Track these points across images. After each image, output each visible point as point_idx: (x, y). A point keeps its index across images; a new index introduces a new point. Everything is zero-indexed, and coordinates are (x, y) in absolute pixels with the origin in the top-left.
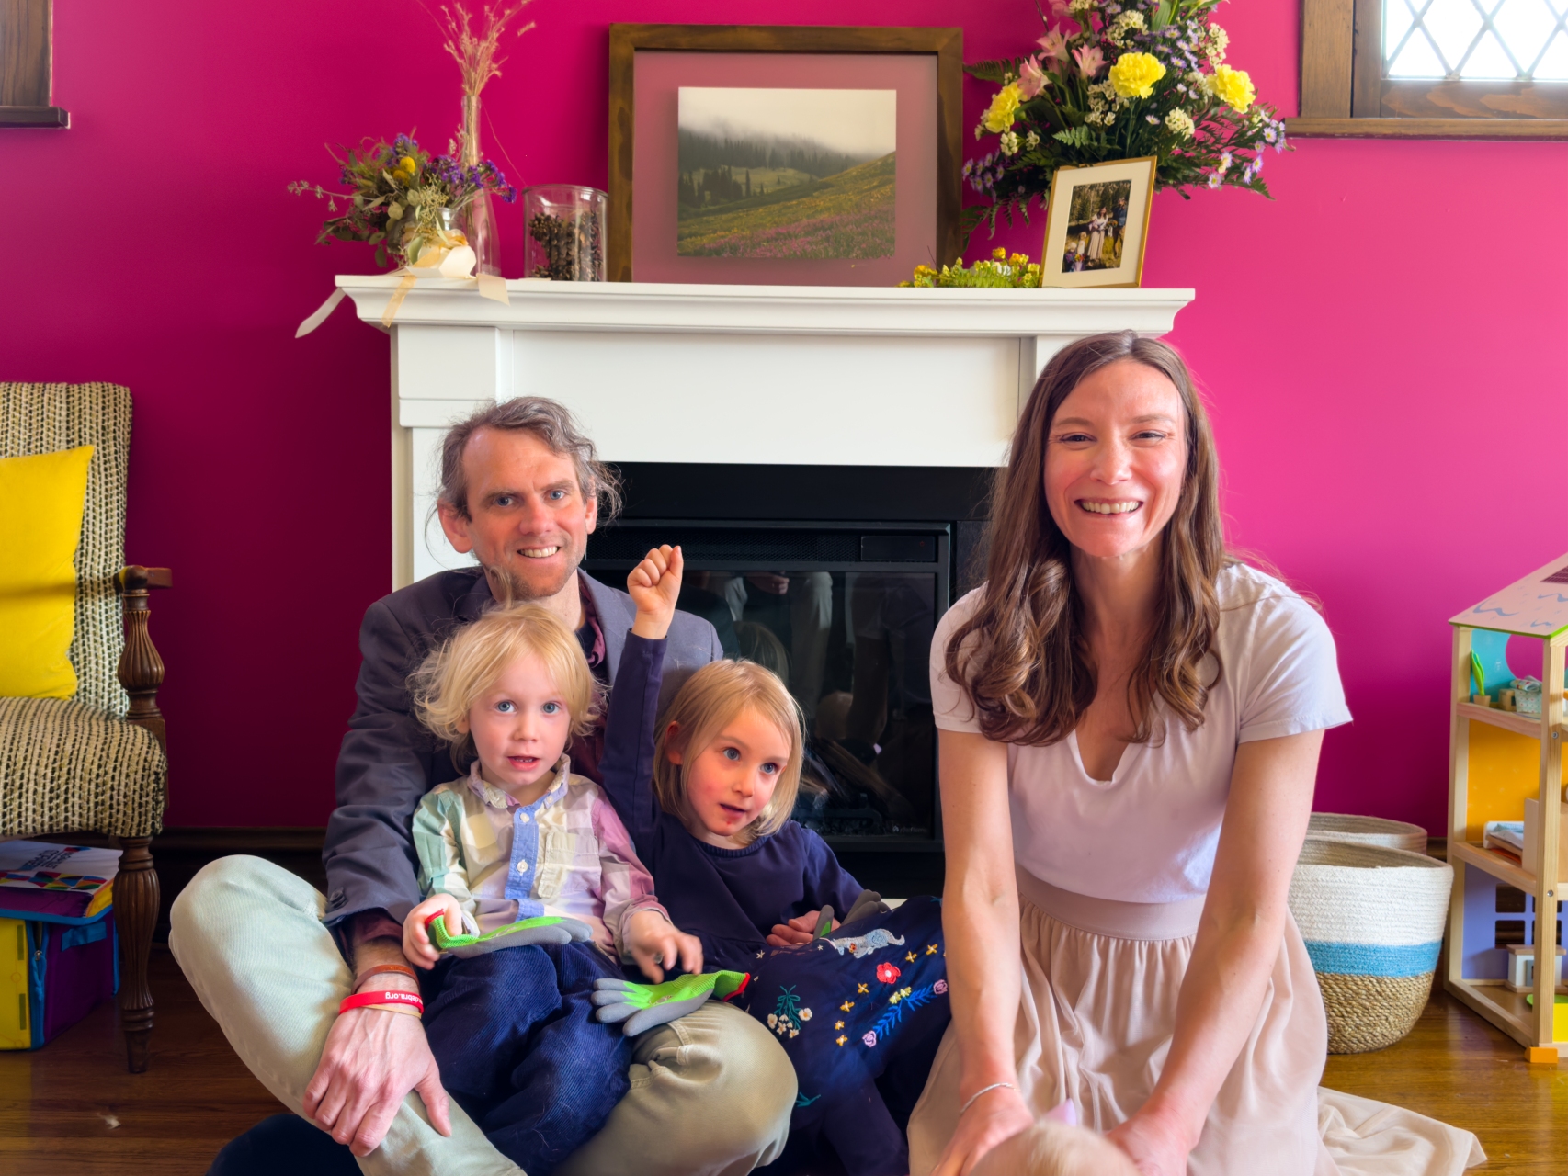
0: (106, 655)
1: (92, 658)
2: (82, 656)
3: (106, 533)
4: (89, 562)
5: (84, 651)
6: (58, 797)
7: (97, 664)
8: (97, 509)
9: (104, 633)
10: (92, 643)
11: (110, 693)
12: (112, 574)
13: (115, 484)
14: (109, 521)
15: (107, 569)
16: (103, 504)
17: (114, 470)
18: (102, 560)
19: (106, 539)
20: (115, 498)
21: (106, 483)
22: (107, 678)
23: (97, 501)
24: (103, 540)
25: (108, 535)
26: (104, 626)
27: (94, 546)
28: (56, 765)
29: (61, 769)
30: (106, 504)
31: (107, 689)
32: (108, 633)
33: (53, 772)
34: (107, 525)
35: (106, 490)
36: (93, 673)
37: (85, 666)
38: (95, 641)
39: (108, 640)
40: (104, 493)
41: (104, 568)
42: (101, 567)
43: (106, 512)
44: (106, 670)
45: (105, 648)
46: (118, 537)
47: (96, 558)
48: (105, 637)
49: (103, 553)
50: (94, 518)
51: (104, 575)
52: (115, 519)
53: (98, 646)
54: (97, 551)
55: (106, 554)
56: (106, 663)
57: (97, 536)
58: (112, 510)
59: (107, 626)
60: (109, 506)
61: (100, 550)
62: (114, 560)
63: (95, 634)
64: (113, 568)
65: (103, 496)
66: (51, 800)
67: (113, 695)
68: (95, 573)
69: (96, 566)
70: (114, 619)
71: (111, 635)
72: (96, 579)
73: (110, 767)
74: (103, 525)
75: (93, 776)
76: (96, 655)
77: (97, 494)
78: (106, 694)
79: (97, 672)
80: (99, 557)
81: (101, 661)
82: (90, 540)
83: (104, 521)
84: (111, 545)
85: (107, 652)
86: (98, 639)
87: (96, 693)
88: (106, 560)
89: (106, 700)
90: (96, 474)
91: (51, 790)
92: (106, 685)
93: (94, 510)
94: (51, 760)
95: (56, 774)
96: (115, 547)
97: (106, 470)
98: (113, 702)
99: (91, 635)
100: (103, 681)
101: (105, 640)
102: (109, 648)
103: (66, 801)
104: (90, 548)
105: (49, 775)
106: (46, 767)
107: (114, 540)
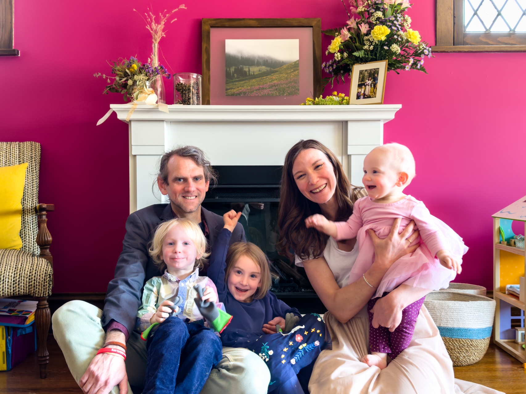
0: (32, 234)
1: (27, 235)
2: (24, 235)
3: (32, 192)
4: (26, 202)
5: (25, 233)
6: (16, 283)
7: (29, 237)
8: (29, 184)
9: (31, 227)
10: (27, 230)
11: (33, 247)
12: (34, 207)
13: (35, 176)
14: (33, 189)
15: (32, 205)
16: (31, 182)
17: (35, 171)
18: (31, 202)
19: (32, 195)
20: (35, 181)
21: (32, 176)
22: (32, 242)
23: (29, 182)
24: (31, 195)
25: (33, 193)
26: (31, 224)
27: (28, 197)
28: (15, 272)
29: (17, 274)
30: (32, 183)
31: (32, 246)
32: (33, 227)
33: (14, 275)
34: (32, 190)
35: (32, 178)
36: (28, 240)
37: (25, 238)
38: (28, 230)
39: (33, 229)
40: (31, 179)
41: (31, 205)
42: (30, 204)
43: (32, 185)
44: (32, 239)
45: (32, 232)
46: (36, 194)
47: (29, 201)
48: (32, 228)
49: (31, 200)
50: (28, 187)
51: (31, 207)
52: (35, 188)
53: (29, 231)
54: (29, 199)
55: (32, 200)
56: (32, 237)
57: (29, 194)
58: (34, 185)
59: (32, 224)
60: (33, 183)
61: (30, 198)
62: (35, 202)
63: (28, 227)
64: (34, 204)
65: (31, 180)
66: (14, 284)
67: (34, 248)
68: (28, 206)
69: (28, 204)
70: (35, 222)
71: (34, 227)
72: (28, 208)
73: (34, 273)
74: (31, 190)
75: (28, 276)
76: (29, 234)
77: (29, 179)
78: (32, 247)
79: (29, 240)
80: (30, 201)
81: (30, 236)
82: (27, 195)
83: (31, 188)
84: (34, 197)
85: (32, 233)
86: (29, 229)
87: (29, 247)
88: (32, 202)
89: (32, 250)
90: (29, 173)
91: (14, 281)
92: (32, 245)
93: (28, 185)
94: (14, 271)
95: (15, 275)
96: (35, 197)
97: (32, 171)
98: (35, 250)
99: (27, 228)
100: (31, 243)
101: (32, 229)
102: (33, 232)
103: (19, 285)
104: (27, 198)
105: (13, 276)
106: (12, 273)
107: (35, 195)
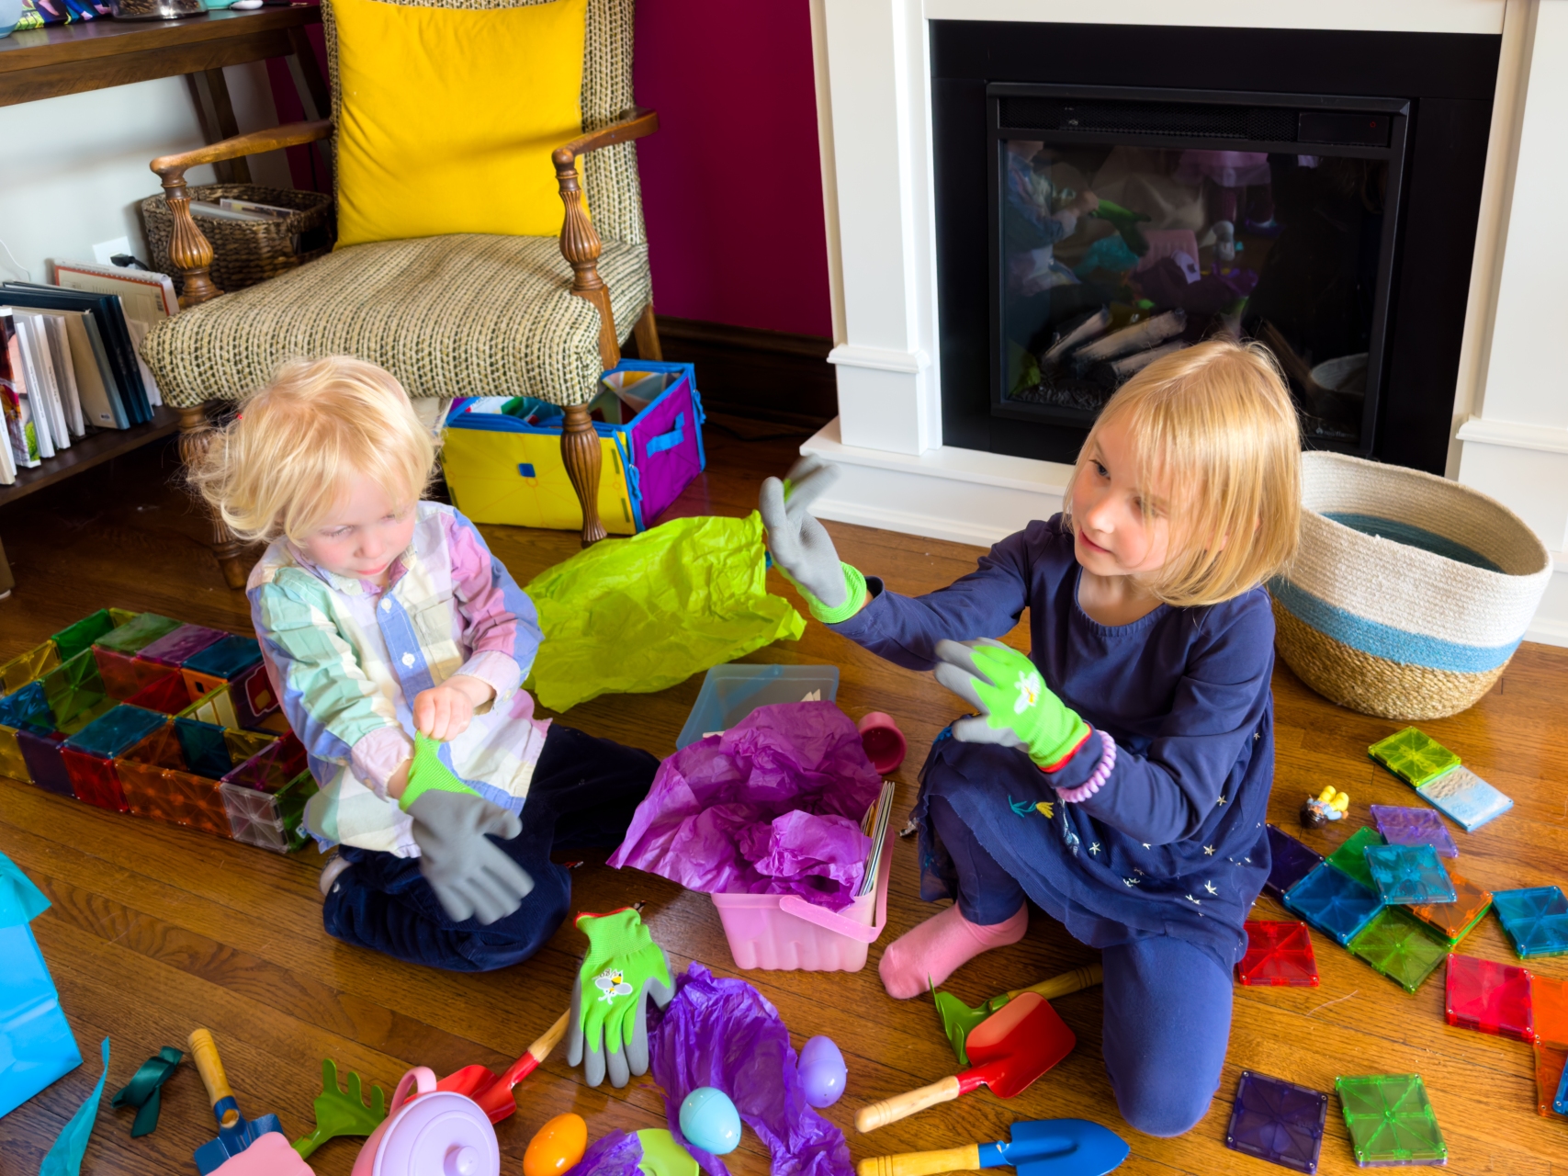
0: (616, 190)
1: (604, 192)
2: (596, 190)
3: (611, 72)
4: (598, 101)
5: (598, 185)
7: (608, 197)
8: (603, 48)
9: (613, 169)
10: (603, 178)
11: (620, 224)
12: (618, 112)
13: (619, 22)
14: (613, 61)
15: (614, 108)
16: (608, 43)
17: (618, 9)
18: (609, 99)
19: (612, 78)
20: (619, 37)
21: (611, 23)
22: (617, 210)
23: (603, 41)
24: (609, 79)
25: (614, 74)
26: (612, 161)
27: (601, 85)
30: (611, 43)
31: (617, 220)
32: (616, 169)
34: (612, 64)
35: (611, 30)
36: (605, 206)
37: (599, 199)
38: (606, 176)
39: (617, 175)
40: (609, 33)
41: (611, 106)
42: (608, 106)
43: (611, 51)
44: (616, 203)
45: (614, 182)
46: (623, 74)
47: (603, 97)
48: (614, 172)
49: (609, 92)
50: (601, 58)
51: (611, 112)
52: (620, 57)
53: (609, 180)
54: (604, 90)
55: (612, 92)
56: (616, 196)
57: (604, 76)
58: (616, 49)
59: (615, 161)
60: (614, 45)
61: (606, 89)
62: (620, 98)
63: (605, 169)
64: (619, 106)
65: (608, 36)
67: (623, 226)
68: (603, 111)
69: (603, 105)
70: (622, 154)
71: (619, 170)
72: (603, 118)
74: (609, 65)
76: (607, 190)
77: (603, 34)
78: (617, 225)
79: (609, 204)
80: (606, 95)
81: (611, 195)
82: (598, 80)
83: (609, 60)
84: (617, 83)
85: (616, 186)
86: (608, 174)
87: (609, 224)
88: (612, 99)
89: (617, 231)
90: (602, 14)
92: (617, 217)
93: (600, 50)
96: (620, 85)
97: (610, 9)
98: (624, 232)
99: (602, 171)
100: (614, 213)
101: (614, 175)
102: (618, 182)
104: (598, 87)
107: (620, 78)
